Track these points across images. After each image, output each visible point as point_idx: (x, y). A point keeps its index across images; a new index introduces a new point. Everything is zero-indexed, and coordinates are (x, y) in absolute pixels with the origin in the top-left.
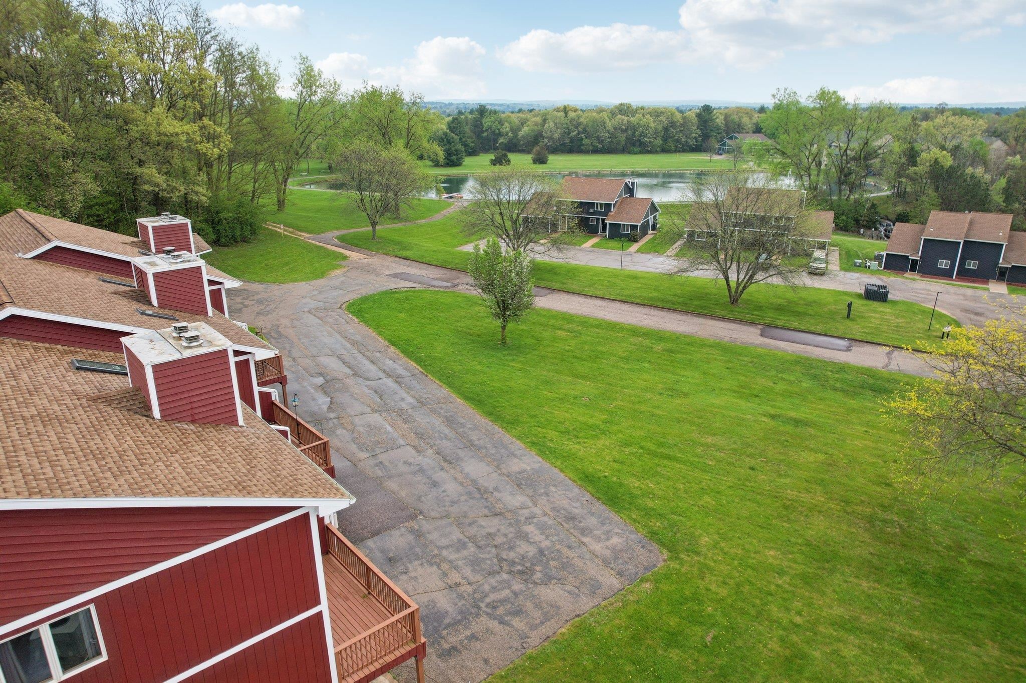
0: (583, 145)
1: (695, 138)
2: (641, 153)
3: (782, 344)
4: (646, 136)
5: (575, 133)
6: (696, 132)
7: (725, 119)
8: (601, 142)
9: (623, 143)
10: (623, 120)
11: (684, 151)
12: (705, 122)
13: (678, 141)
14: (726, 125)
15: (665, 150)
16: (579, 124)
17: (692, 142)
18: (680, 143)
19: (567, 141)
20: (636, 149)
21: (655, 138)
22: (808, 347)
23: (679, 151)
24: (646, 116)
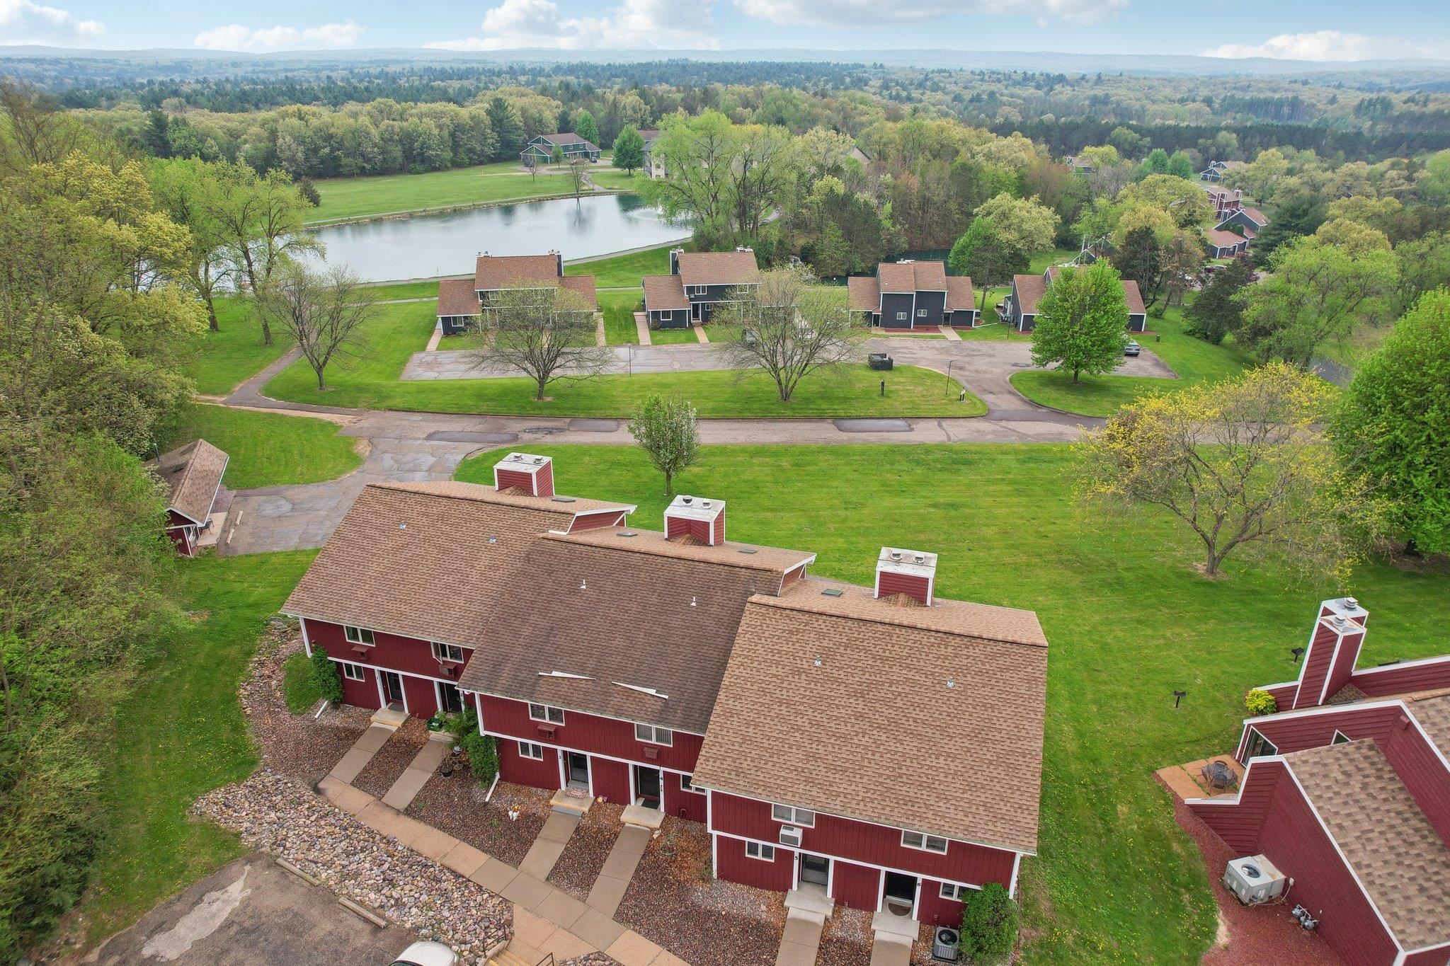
0: (341, 166)
1: (493, 145)
2: (427, 171)
3: (873, 437)
4: (429, 148)
5: (327, 150)
6: (492, 137)
7: (523, 115)
8: (368, 161)
9: (400, 160)
10: (393, 127)
11: (481, 163)
12: (501, 121)
13: (471, 151)
14: (526, 124)
15: (457, 165)
16: (331, 137)
17: (490, 151)
18: (475, 153)
19: (315, 161)
20: (419, 167)
21: (442, 150)
22: (890, 434)
23: (475, 165)
24: (424, 120)
